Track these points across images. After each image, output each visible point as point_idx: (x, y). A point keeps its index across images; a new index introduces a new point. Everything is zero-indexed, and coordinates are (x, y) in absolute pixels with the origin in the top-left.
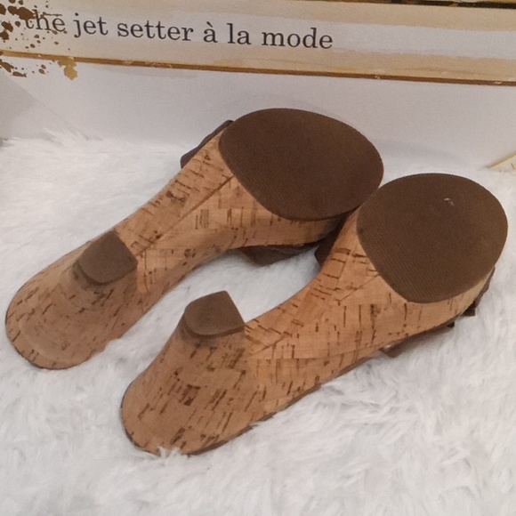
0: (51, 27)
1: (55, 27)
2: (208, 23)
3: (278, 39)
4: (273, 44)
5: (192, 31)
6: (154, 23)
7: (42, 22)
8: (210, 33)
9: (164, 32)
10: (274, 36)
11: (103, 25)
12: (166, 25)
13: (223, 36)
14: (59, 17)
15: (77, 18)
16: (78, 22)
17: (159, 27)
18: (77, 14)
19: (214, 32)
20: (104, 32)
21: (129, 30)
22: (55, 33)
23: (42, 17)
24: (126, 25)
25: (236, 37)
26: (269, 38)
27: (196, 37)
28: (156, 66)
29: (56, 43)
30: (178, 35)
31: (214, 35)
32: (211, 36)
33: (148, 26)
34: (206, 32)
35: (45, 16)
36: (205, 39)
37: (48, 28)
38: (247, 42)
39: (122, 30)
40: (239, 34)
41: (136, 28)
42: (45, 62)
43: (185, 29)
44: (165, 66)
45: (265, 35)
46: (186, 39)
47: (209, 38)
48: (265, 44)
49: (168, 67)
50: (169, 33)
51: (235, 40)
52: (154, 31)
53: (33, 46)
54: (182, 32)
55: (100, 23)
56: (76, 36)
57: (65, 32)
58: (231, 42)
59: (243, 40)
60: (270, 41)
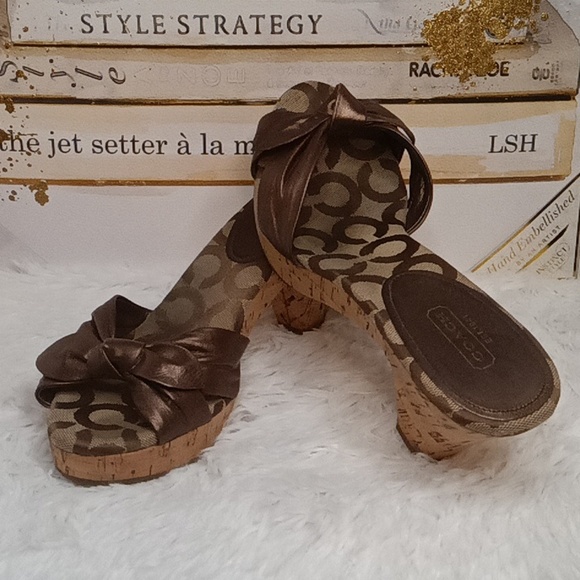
0: (25, 148)
1: (29, 149)
2: (182, 134)
4: (245, 153)
5: (166, 143)
6: (128, 138)
7: (17, 142)
8: (183, 144)
9: (138, 146)
10: (246, 144)
11: (78, 142)
12: (141, 140)
13: (196, 148)
14: (34, 137)
15: (52, 137)
16: (53, 140)
17: (133, 141)
18: (52, 133)
19: (187, 143)
20: (79, 150)
21: (103, 146)
22: (29, 154)
23: (17, 138)
24: (100, 142)
25: (209, 148)
26: (242, 146)
27: (170, 150)
28: (129, 184)
29: (29, 165)
30: (152, 149)
31: (187, 147)
32: (185, 148)
33: (122, 141)
34: (179, 144)
35: (20, 137)
36: (179, 152)
37: (22, 150)
38: (220, 151)
39: (97, 147)
40: (212, 144)
41: (111, 144)
42: (16, 188)
43: (159, 142)
44: (138, 183)
45: (238, 144)
46: (160, 153)
47: (183, 151)
48: (238, 153)
49: (142, 185)
50: (143, 147)
51: (208, 150)
52: (128, 146)
53: (5, 170)
54: (156, 145)
55: (75, 140)
56: (50, 156)
57: (40, 153)
58: (205, 153)
59: (216, 151)
60: (242, 150)
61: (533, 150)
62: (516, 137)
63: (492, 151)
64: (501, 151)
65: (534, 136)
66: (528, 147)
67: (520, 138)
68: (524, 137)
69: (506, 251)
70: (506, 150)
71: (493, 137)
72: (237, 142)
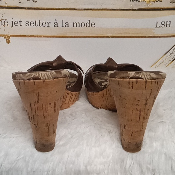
0: (3, 24)
1: (5, 24)
2: (55, 20)
3: (78, 24)
4: (76, 27)
5: (50, 23)
6: (38, 21)
8: (56, 23)
9: (41, 24)
10: (76, 24)
11: (21, 22)
12: (42, 21)
13: (60, 25)
14: (6, 20)
15: (12, 20)
16: (12, 21)
17: (39, 22)
18: (12, 19)
19: (57, 23)
20: (21, 25)
21: (29, 24)
22: (4, 26)
24: (28, 22)
26: (75, 24)
28: (38, 37)
29: (4, 30)
30: (46, 25)
31: (57, 24)
32: (56, 25)
34: (55, 23)
35: (2, 20)
36: (54, 26)
38: (68, 26)
39: (27, 24)
40: (65, 24)
41: (32, 23)
44: (41, 37)
45: (74, 23)
46: (48, 26)
47: (56, 26)
48: (74, 27)
49: (42, 37)
50: (43, 24)
51: (64, 26)
52: (37, 24)
54: (47, 23)
55: (20, 21)
56: (11, 27)
57: (8, 26)
58: (63, 26)
59: (67, 26)
60: (75, 25)
61: (170, 27)
62: (164, 22)
63: (157, 27)
64: (159, 27)
65: (170, 22)
66: (168, 26)
67: (166, 23)
68: (167, 22)
69: (161, 61)
70: (161, 27)
71: (157, 22)
72: (73, 23)
